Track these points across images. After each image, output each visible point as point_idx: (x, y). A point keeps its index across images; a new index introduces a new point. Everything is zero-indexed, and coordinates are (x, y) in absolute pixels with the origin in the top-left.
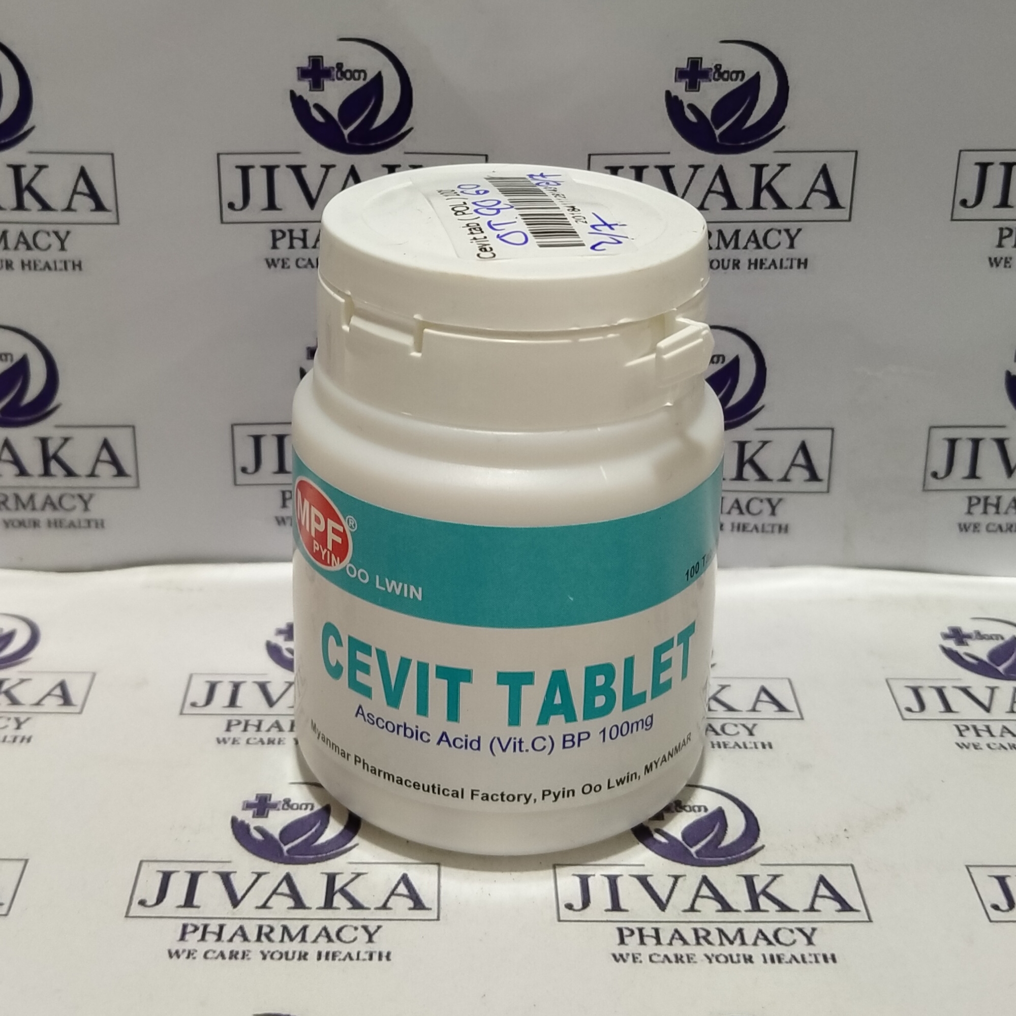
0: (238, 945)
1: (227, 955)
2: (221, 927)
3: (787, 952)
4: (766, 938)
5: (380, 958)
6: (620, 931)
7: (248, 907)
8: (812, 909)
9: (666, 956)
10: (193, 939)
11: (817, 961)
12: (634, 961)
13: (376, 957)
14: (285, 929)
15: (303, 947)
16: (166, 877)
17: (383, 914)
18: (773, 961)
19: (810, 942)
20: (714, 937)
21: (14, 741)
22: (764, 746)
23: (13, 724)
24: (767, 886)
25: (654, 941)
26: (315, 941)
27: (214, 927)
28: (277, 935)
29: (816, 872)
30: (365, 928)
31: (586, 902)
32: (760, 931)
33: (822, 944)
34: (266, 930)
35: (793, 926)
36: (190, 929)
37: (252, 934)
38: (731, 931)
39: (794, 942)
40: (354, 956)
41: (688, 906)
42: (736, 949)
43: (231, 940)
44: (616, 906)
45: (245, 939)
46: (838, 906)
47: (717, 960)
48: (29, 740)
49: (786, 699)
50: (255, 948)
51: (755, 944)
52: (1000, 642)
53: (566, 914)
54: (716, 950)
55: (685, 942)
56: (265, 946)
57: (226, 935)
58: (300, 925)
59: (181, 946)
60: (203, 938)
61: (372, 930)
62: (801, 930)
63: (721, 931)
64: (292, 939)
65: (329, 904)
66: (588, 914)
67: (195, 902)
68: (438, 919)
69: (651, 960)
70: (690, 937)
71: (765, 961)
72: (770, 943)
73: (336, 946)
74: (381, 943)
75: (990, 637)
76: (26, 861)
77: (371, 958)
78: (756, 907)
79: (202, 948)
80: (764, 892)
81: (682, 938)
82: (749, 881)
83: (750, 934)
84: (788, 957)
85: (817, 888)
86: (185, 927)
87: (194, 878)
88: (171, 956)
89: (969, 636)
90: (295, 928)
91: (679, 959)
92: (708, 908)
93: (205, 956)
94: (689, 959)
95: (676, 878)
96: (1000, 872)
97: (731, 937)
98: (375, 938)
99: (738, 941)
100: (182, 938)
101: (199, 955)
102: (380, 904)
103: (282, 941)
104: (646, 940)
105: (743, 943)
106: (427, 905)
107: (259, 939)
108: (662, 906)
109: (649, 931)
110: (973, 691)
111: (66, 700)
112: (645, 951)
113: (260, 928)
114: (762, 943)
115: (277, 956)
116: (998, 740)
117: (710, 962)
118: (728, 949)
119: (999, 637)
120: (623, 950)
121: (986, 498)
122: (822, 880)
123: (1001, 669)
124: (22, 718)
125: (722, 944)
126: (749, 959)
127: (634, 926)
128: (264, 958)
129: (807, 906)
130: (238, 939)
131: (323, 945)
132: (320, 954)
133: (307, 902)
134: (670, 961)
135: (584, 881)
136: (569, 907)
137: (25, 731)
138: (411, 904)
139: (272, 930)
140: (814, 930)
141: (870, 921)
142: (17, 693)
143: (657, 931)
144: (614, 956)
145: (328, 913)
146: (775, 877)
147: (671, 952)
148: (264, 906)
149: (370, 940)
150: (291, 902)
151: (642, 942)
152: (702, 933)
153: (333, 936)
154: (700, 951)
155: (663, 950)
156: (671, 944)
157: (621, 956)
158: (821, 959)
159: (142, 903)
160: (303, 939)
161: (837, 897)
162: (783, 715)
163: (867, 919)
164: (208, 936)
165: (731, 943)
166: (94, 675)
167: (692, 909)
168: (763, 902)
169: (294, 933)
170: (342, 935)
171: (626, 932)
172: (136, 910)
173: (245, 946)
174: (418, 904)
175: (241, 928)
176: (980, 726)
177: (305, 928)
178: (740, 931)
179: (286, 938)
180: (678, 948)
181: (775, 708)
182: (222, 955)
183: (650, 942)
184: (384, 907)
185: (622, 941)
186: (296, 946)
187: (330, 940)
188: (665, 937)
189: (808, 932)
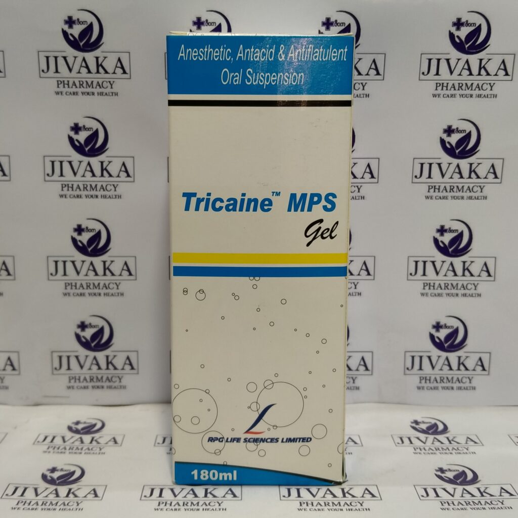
0: (177, 507)
1: (173, 509)
2: (171, 503)
3: (354, 508)
4: (347, 504)
5: (223, 510)
6: (301, 503)
7: (180, 497)
8: (363, 497)
9: (315, 509)
10: (162, 506)
11: (363, 510)
12: (305, 510)
13: (221, 510)
14: (192, 503)
15: (198, 507)
16: (152, 490)
17: (224, 499)
18: (349, 510)
19: (361, 505)
20: (331, 504)
21: (99, 453)
22: (349, 453)
23: (99, 449)
24: (349, 491)
25: (311, 505)
26: (202, 506)
27: (169, 502)
28: (189, 504)
29: (365, 487)
30: (218, 502)
31: (289, 495)
32: (346, 503)
33: (365, 506)
34: (186, 503)
35: (356, 501)
36: (161, 503)
37: (181, 503)
38: (336, 503)
39: (356, 505)
40: (214, 509)
41: (322, 496)
42: (338, 507)
43: (175, 506)
44: (299, 496)
45: (179, 505)
46: (371, 496)
47: (331, 510)
48: (104, 453)
49: (358, 441)
50: (182, 508)
51: (344, 506)
52: (430, 424)
53: (282, 498)
54: (331, 507)
55: (321, 505)
56: (186, 507)
57: (173, 504)
58: (197, 502)
59: (158, 507)
60: (166, 505)
61: (220, 503)
62: (359, 503)
63: (333, 503)
64: (194, 505)
65: (206, 496)
66: (290, 498)
67: (163, 496)
68: (241, 499)
69: (310, 510)
70: (323, 504)
71: (347, 510)
72: (348, 505)
73: (209, 507)
74: (223, 506)
75: (427, 423)
76: (106, 486)
77: (220, 510)
78: (344, 496)
79: (166, 508)
80: (348, 493)
81: (320, 504)
82: (343, 490)
83: (342, 503)
84: (354, 509)
85: (365, 491)
86: (159, 503)
87: (161, 490)
88: (155, 510)
89: (420, 423)
90: (195, 503)
91: (319, 510)
92: (329, 497)
93: (167, 510)
94: (322, 510)
95: (319, 489)
96: (425, 487)
97: (336, 504)
98: (221, 505)
99: (338, 505)
100: (159, 505)
101: (165, 510)
102: (223, 496)
103: (191, 506)
104: (309, 505)
105: (340, 505)
106: (238, 496)
107: (183, 505)
108: (314, 496)
109: (310, 502)
110: (421, 439)
111: (116, 442)
112: (308, 508)
113: (184, 503)
114: (346, 505)
115: (189, 510)
116: (427, 452)
117: (329, 510)
118: (335, 507)
119: (431, 423)
120: (301, 508)
121: (426, 377)
122: (367, 489)
123: (430, 432)
124: (101, 447)
125: (333, 506)
126: (342, 510)
127: (305, 501)
128: (186, 510)
129: (361, 496)
130: (177, 506)
131: (204, 507)
132: (203, 510)
133: (198, 495)
134: (316, 510)
135: (289, 491)
136: (284, 496)
137: (103, 451)
138: (232, 496)
139: (188, 503)
140: (363, 502)
141: (381, 499)
142: (99, 440)
143: (312, 503)
144: (298, 509)
145: (206, 499)
146: (351, 489)
147: (317, 508)
148: (185, 497)
149: (220, 505)
150: (193, 496)
151: (307, 505)
152: (327, 503)
153: (208, 504)
154: (326, 508)
155: (314, 508)
156: (317, 506)
157: (301, 509)
158: (365, 510)
159: (145, 496)
160: (198, 505)
161: (371, 493)
162: (356, 445)
163: (380, 499)
164: (167, 505)
165: (336, 506)
166: (124, 436)
167: (324, 497)
168: (347, 495)
169: (195, 504)
170: (211, 504)
171: (302, 503)
172: (143, 498)
173: (179, 507)
174: (235, 496)
175: (178, 503)
176: (422, 448)
177: (198, 503)
178: (339, 503)
179: (192, 505)
180: (319, 507)
181: (353, 443)
182: (172, 510)
183: (310, 506)
184: (224, 497)
185: (301, 505)
186: (196, 507)
187: (206, 505)
188: (315, 504)
189: (361, 503)
